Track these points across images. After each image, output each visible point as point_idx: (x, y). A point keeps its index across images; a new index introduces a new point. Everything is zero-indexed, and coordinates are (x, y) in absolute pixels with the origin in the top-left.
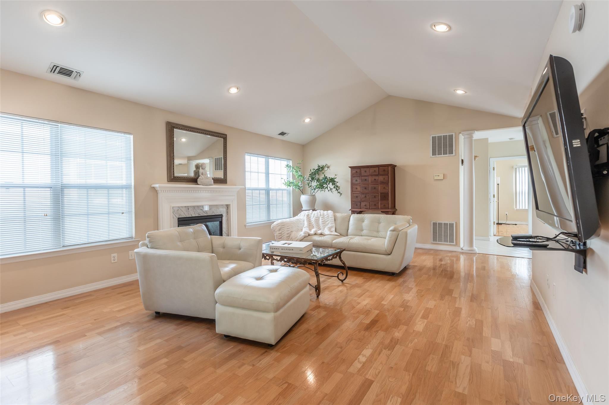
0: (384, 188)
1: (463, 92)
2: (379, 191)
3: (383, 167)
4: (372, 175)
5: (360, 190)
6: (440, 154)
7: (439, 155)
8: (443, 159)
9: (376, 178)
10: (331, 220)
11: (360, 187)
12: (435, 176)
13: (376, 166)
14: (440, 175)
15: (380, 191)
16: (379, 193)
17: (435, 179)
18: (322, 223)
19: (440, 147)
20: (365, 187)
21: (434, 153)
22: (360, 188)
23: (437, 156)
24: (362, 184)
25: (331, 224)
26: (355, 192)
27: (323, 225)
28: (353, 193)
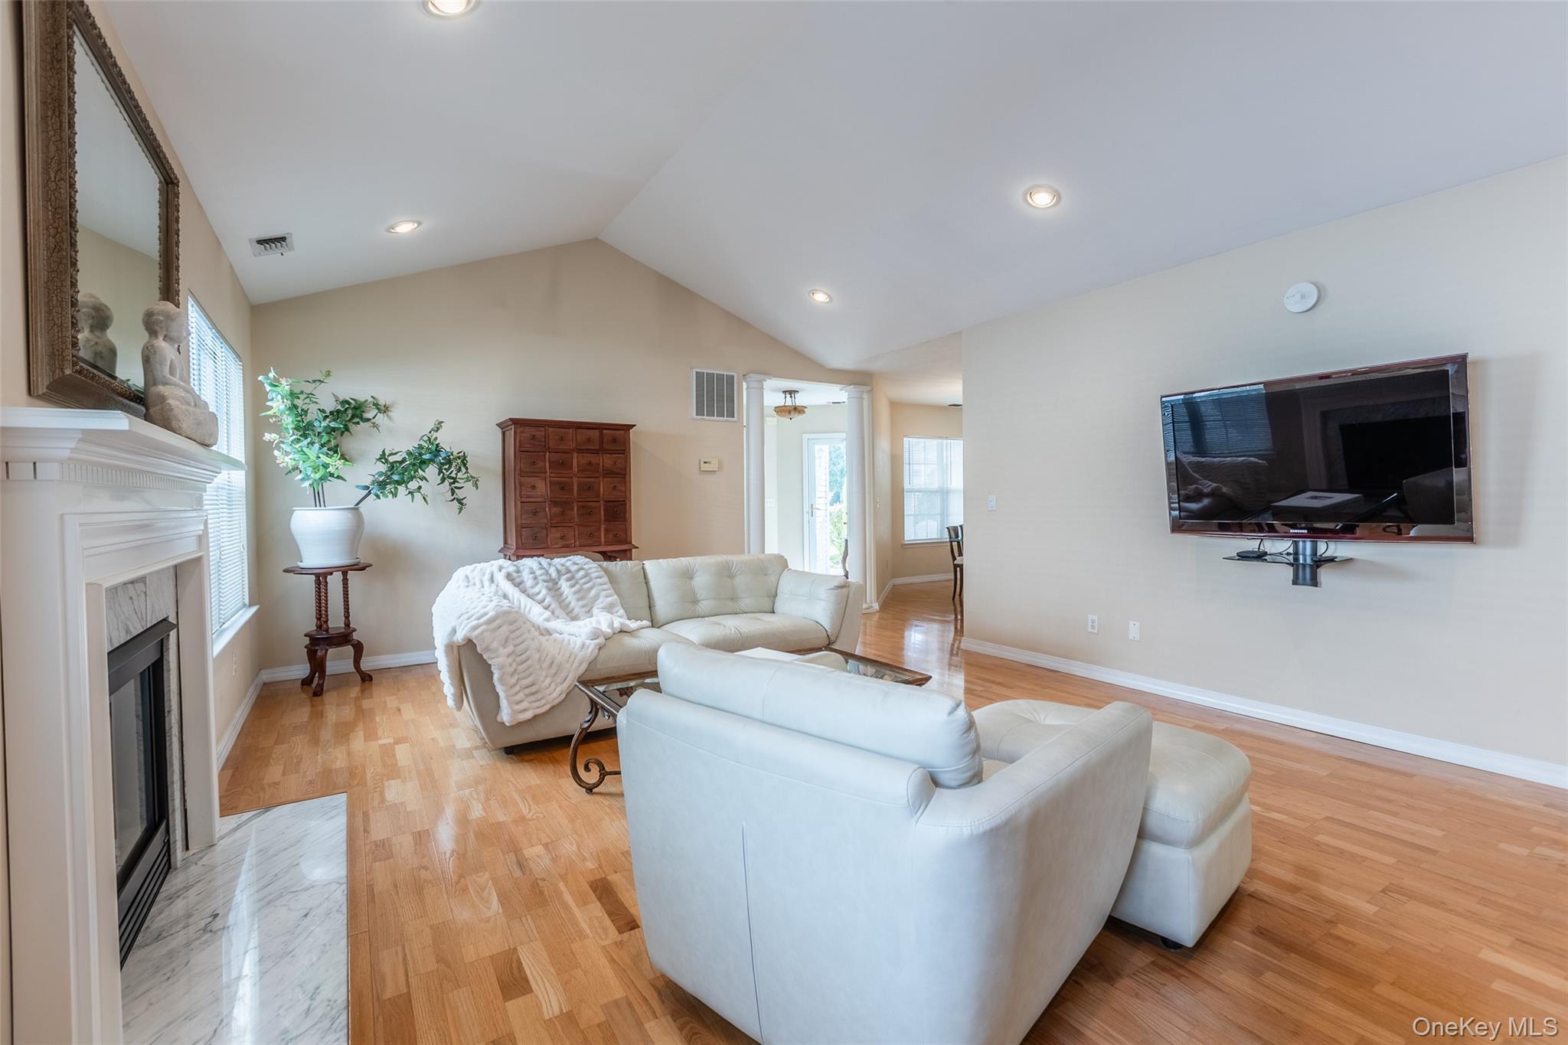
0: (615, 488)
1: (826, 297)
2: (601, 495)
3: (613, 432)
4: (579, 451)
5: (544, 491)
6: (710, 414)
7: (710, 416)
8: (714, 426)
9: (594, 459)
10: (601, 584)
11: (546, 484)
12: (702, 463)
13: (595, 426)
14: (713, 462)
15: (604, 495)
16: (602, 502)
17: (702, 469)
18: (577, 596)
19: (711, 399)
20: (559, 483)
21: (700, 412)
22: (544, 485)
23: (705, 417)
24: (552, 475)
25: (607, 597)
26: (528, 497)
27: (581, 603)
28: (523, 500)
